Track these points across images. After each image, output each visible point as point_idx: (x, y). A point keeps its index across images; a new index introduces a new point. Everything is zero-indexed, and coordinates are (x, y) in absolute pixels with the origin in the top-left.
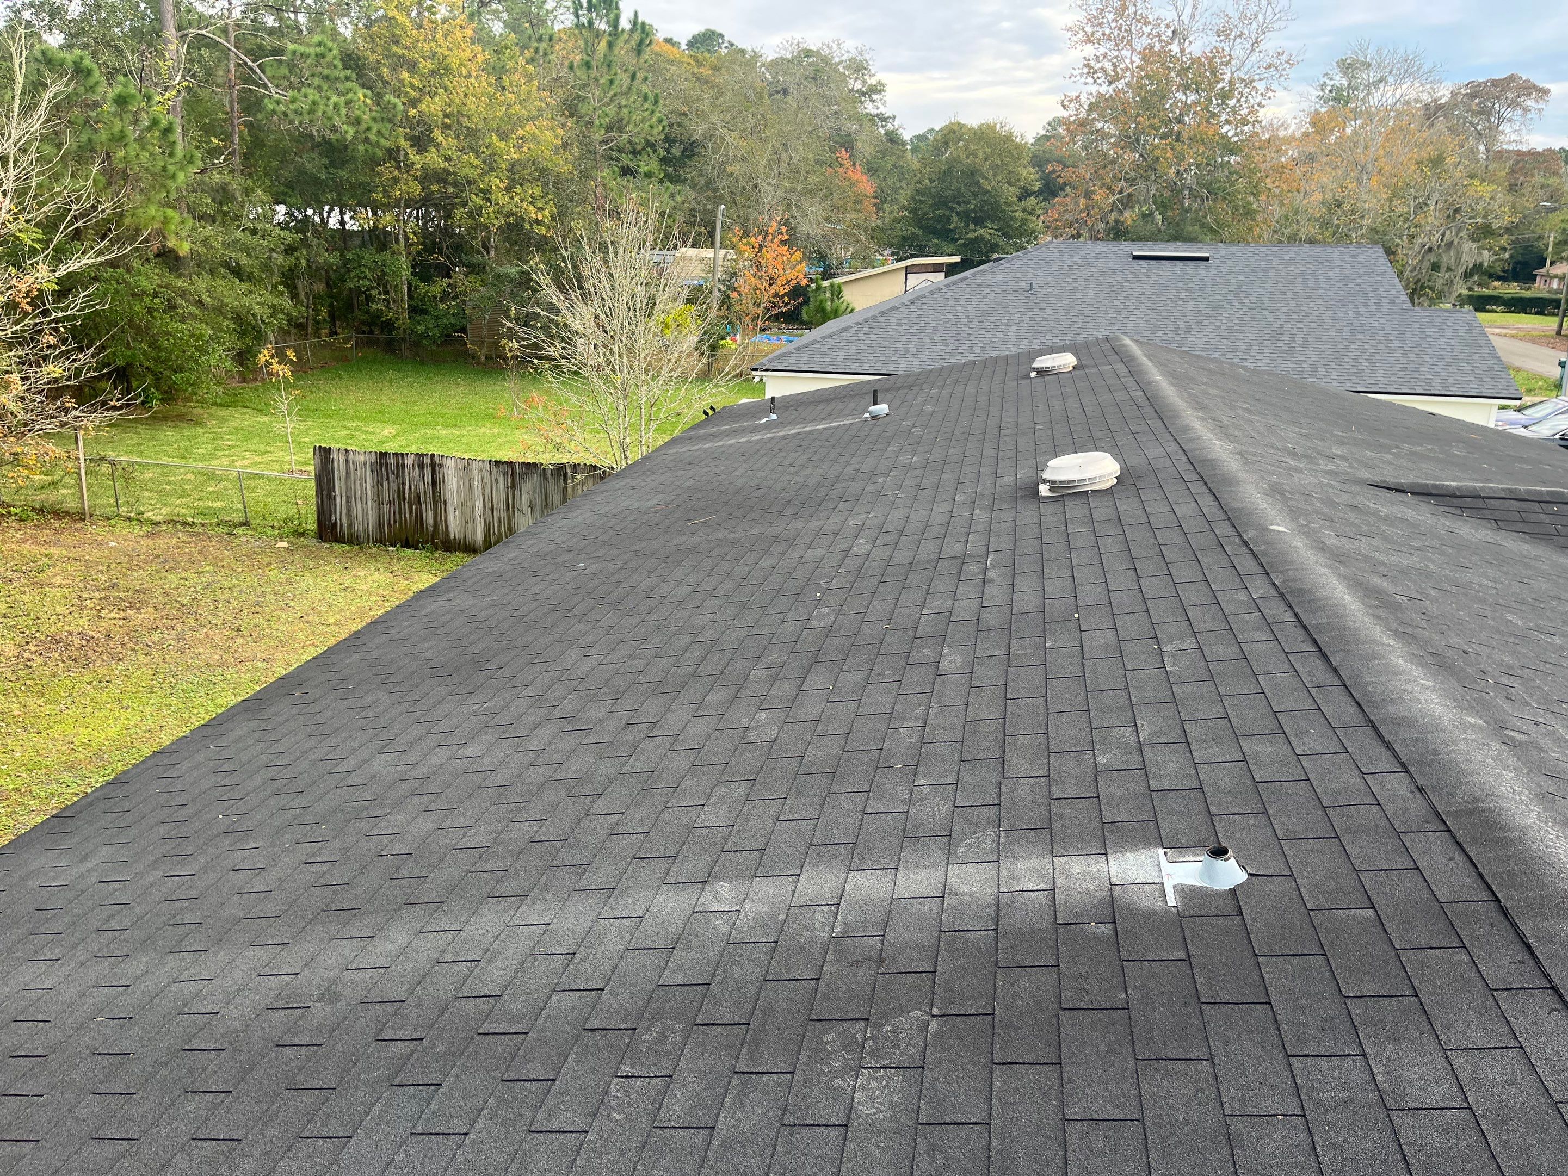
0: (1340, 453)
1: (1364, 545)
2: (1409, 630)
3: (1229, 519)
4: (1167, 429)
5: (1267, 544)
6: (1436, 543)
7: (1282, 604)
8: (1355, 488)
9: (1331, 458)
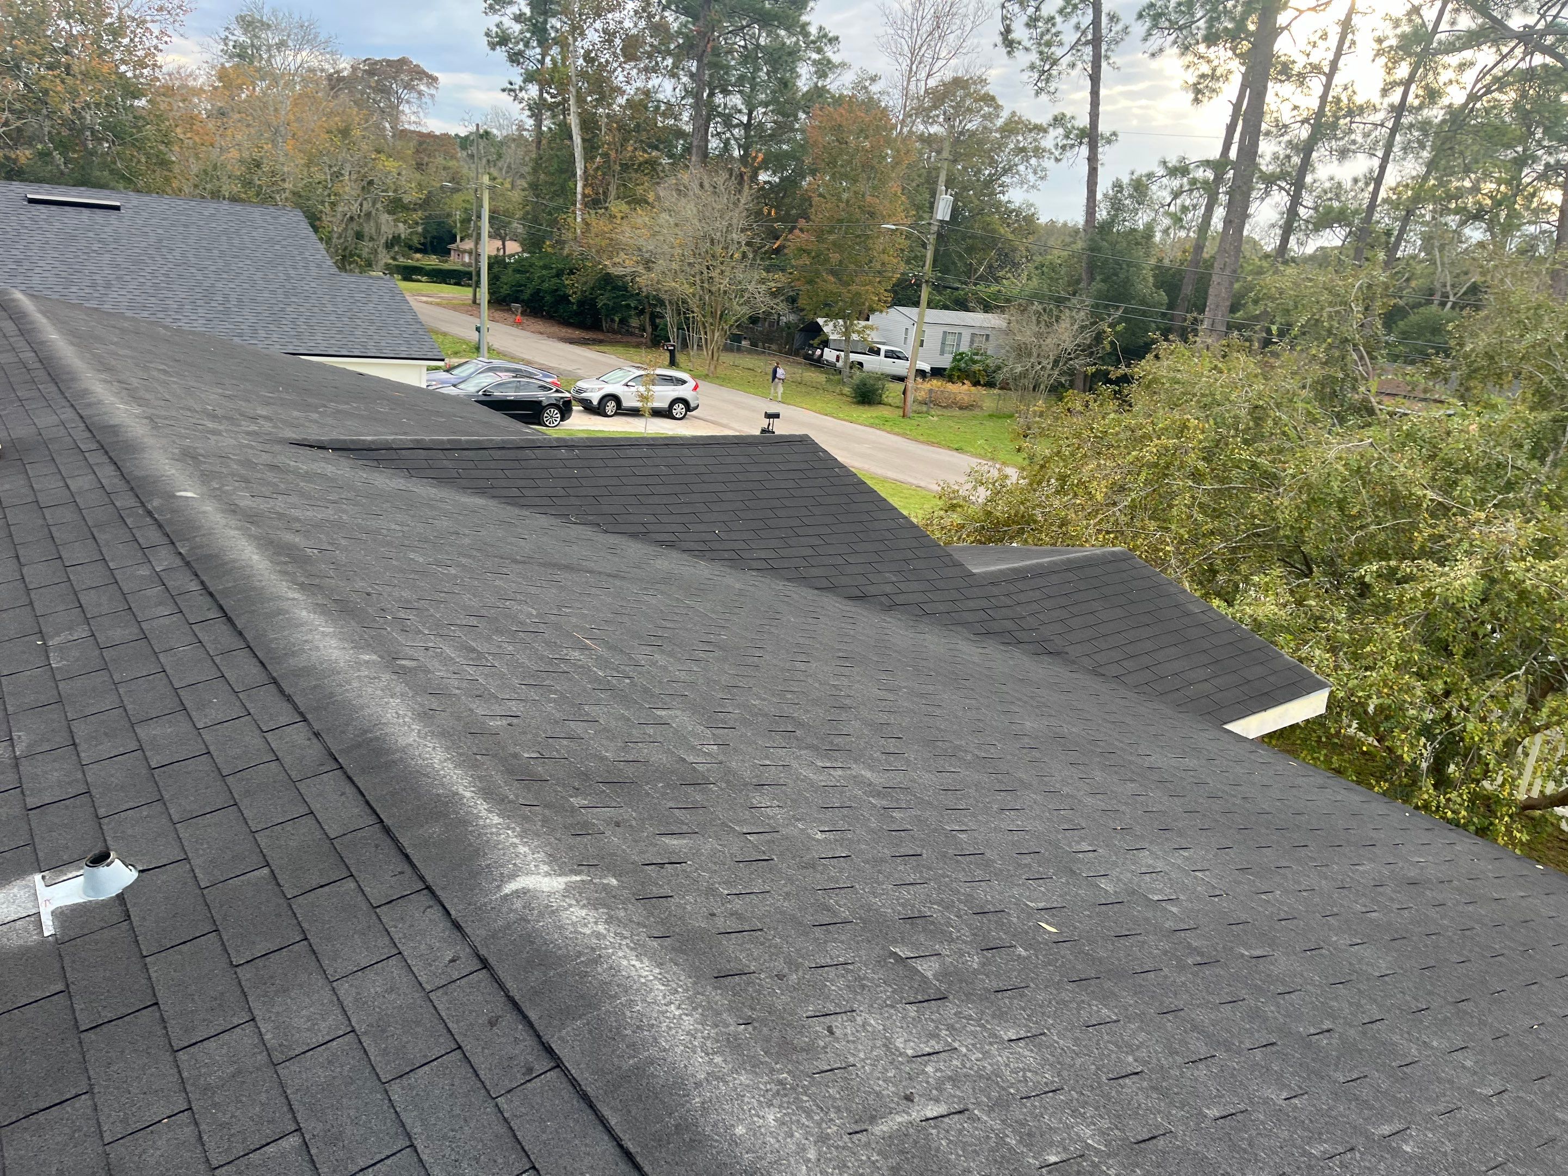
0: (264, 413)
1: (280, 504)
2: (317, 581)
3: (132, 489)
4: (62, 393)
5: (173, 511)
6: (351, 495)
7: (188, 573)
8: (277, 448)
9: (254, 419)
